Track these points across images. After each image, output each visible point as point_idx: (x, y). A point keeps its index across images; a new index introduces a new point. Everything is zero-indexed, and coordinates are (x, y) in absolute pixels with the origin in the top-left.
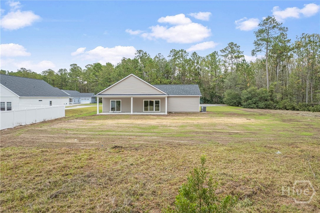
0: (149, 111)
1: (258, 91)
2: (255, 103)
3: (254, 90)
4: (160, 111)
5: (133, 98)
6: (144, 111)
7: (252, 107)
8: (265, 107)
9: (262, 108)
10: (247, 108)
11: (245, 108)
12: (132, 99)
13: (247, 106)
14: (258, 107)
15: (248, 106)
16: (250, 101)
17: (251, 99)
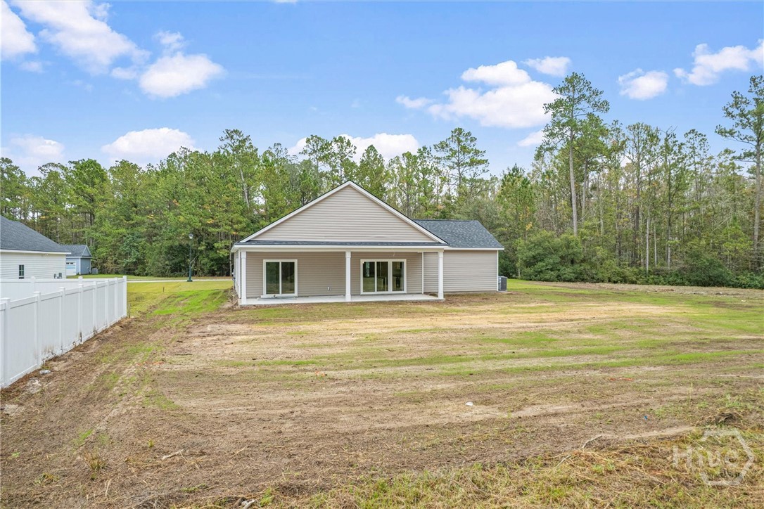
0: (376, 292)
1: (557, 241)
2: (552, 270)
3: (546, 239)
4: (405, 292)
5: (352, 253)
6: (362, 293)
7: (547, 277)
8: (576, 278)
9: (570, 281)
10: (535, 280)
11: (531, 280)
12: (348, 256)
13: (536, 276)
14: (560, 278)
15: (538, 276)
16: (541, 264)
17: (542, 260)
